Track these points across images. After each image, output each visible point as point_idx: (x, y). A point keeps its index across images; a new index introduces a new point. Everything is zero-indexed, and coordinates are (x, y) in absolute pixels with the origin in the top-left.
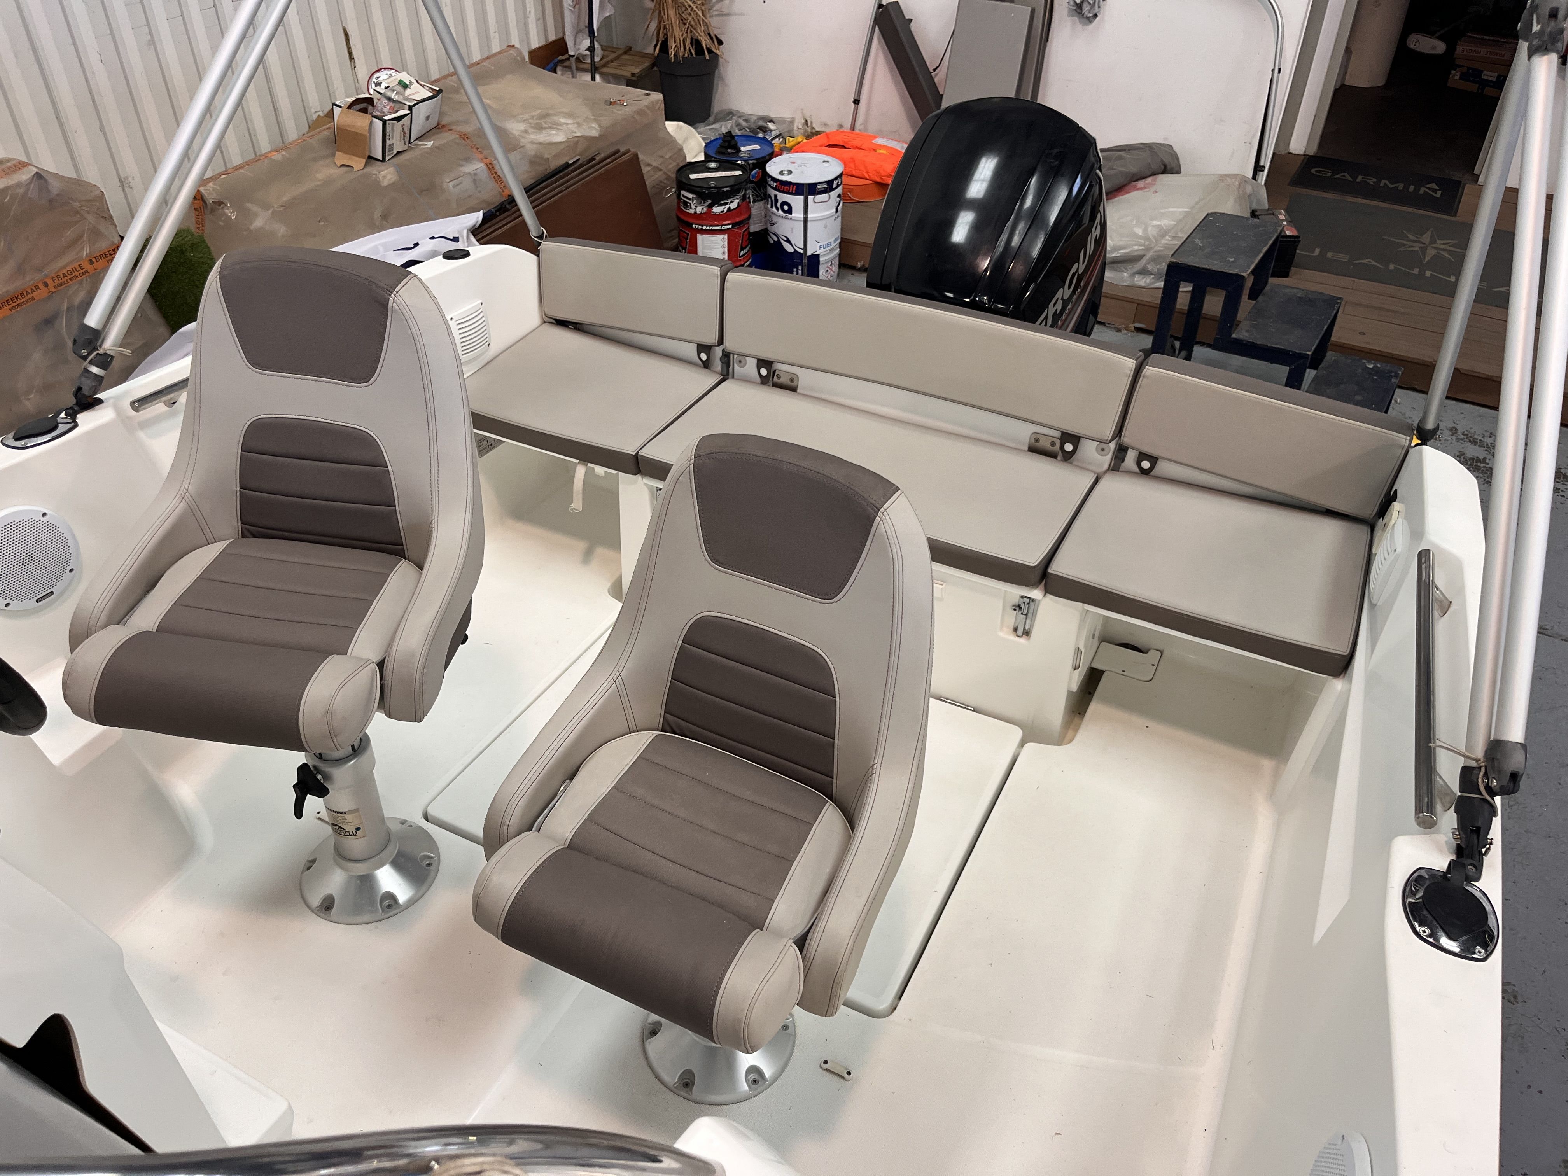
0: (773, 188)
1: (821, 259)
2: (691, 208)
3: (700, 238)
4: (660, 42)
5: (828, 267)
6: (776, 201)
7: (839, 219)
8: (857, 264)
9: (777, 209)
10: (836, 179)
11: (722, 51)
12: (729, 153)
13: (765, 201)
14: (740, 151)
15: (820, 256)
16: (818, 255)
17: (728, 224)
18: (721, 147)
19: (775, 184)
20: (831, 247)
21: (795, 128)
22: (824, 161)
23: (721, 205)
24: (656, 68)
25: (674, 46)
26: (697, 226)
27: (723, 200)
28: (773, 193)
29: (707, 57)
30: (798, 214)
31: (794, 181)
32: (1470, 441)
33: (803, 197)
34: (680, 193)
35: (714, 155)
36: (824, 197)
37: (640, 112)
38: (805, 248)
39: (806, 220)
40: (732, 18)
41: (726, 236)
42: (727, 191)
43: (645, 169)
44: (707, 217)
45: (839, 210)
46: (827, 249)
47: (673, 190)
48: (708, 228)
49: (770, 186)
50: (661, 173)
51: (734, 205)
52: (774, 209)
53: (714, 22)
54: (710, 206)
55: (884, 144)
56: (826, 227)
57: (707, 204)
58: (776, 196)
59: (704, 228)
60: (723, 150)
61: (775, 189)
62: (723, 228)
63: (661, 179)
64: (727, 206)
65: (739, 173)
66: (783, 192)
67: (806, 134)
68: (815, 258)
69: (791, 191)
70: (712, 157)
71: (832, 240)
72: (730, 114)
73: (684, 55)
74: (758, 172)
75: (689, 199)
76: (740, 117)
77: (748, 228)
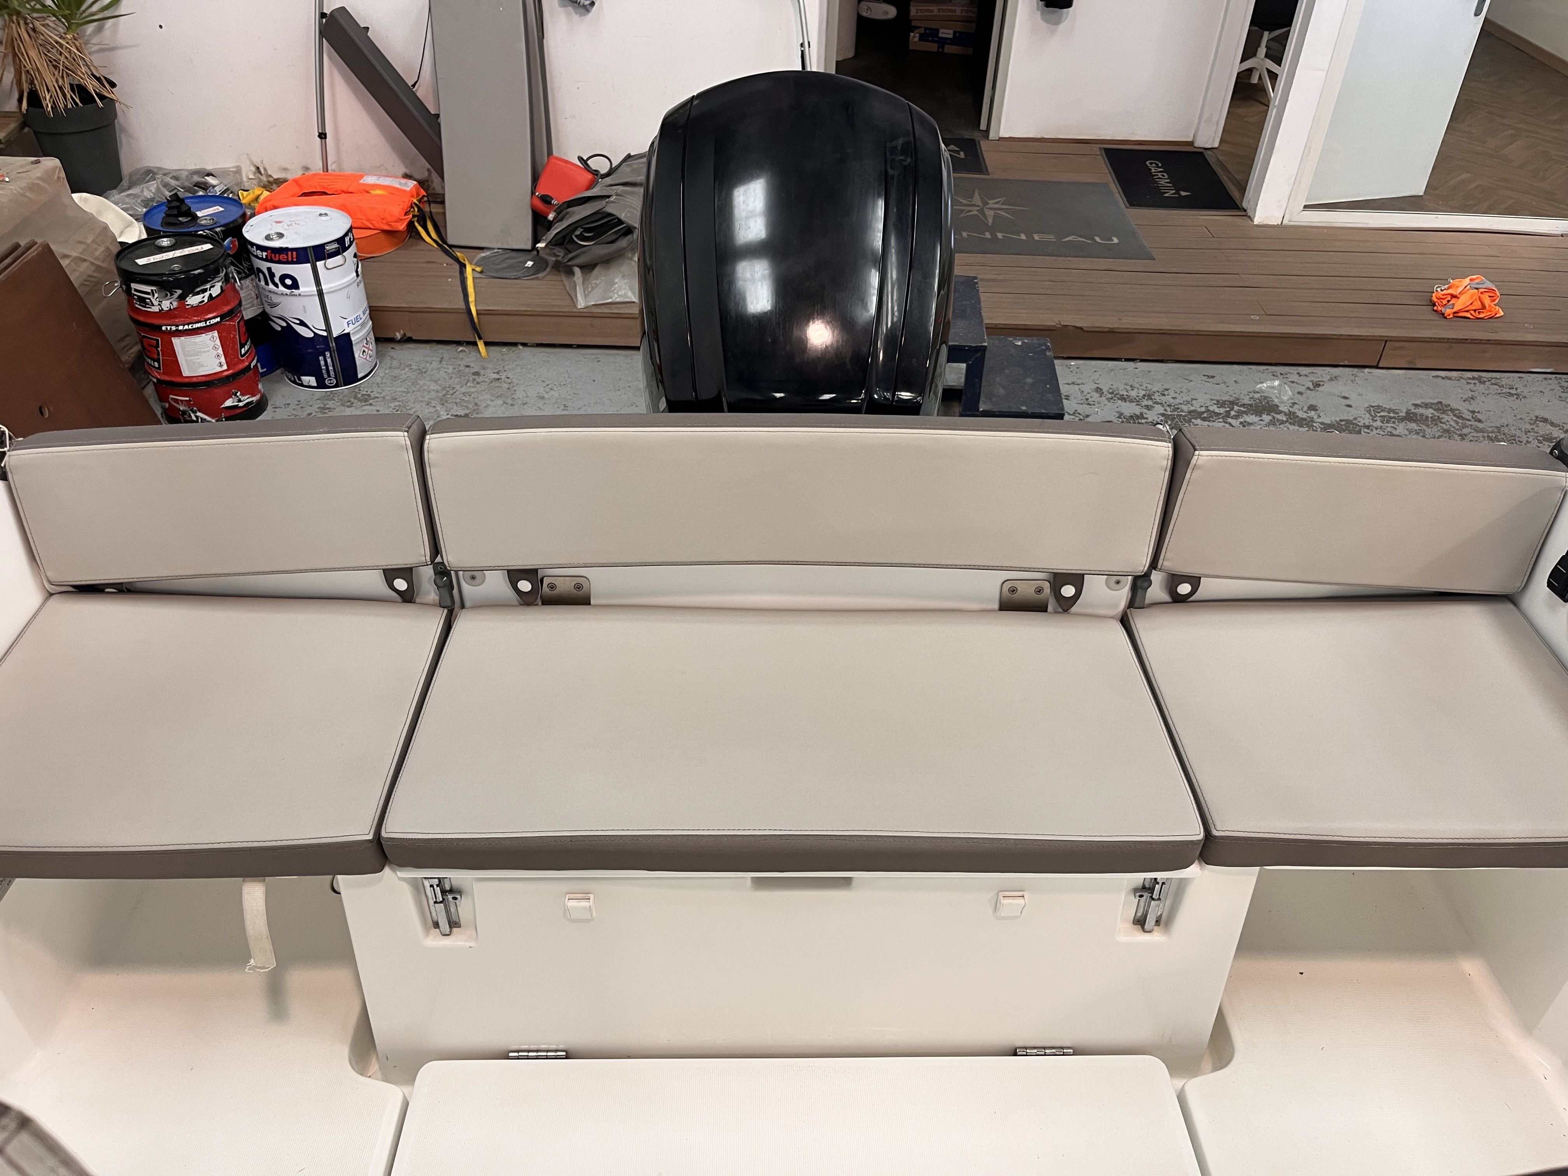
0: (262, 259)
1: (353, 338)
2: (153, 305)
3: (176, 342)
4: (25, 94)
5: (364, 346)
6: (272, 275)
7: (362, 285)
8: (395, 334)
9: (276, 285)
10: (346, 234)
11: (115, 94)
12: (182, 223)
13: (253, 276)
14: (195, 218)
15: (351, 336)
16: (348, 334)
17: (214, 318)
18: (167, 215)
19: (265, 254)
20: (361, 321)
21: (245, 179)
22: (321, 215)
23: (198, 293)
24: (26, 130)
25: (48, 97)
26: (169, 328)
27: (199, 287)
28: (264, 266)
29: (101, 105)
30: (307, 287)
31: (290, 246)
32: (1119, 399)
33: (309, 265)
34: (129, 288)
35: (161, 229)
36: (338, 259)
37: (33, 187)
38: (328, 328)
39: (321, 294)
40: (119, 52)
41: (216, 334)
42: (199, 274)
43: (64, 263)
44: (181, 313)
45: (359, 273)
46: (357, 324)
47: (116, 285)
48: (186, 327)
49: (257, 257)
50: (86, 264)
51: (216, 291)
52: (271, 286)
53: (96, 60)
54: (182, 298)
55: (378, 182)
56: (348, 297)
57: (176, 295)
58: (269, 269)
59: (181, 328)
60: (172, 220)
61: (266, 260)
62: (208, 324)
63: (90, 273)
64: (207, 294)
65: (208, 246)
66: (280, 262)
67: (262, 184)
68: (345, 338)
69: (290, 259)
70: (160, 231)
71: (360, 313)
72: (149, 174)
73: (66, 106)
74: (232, 242)
75: (148, 293)
76: (165, 175)
77: (243, 317)
